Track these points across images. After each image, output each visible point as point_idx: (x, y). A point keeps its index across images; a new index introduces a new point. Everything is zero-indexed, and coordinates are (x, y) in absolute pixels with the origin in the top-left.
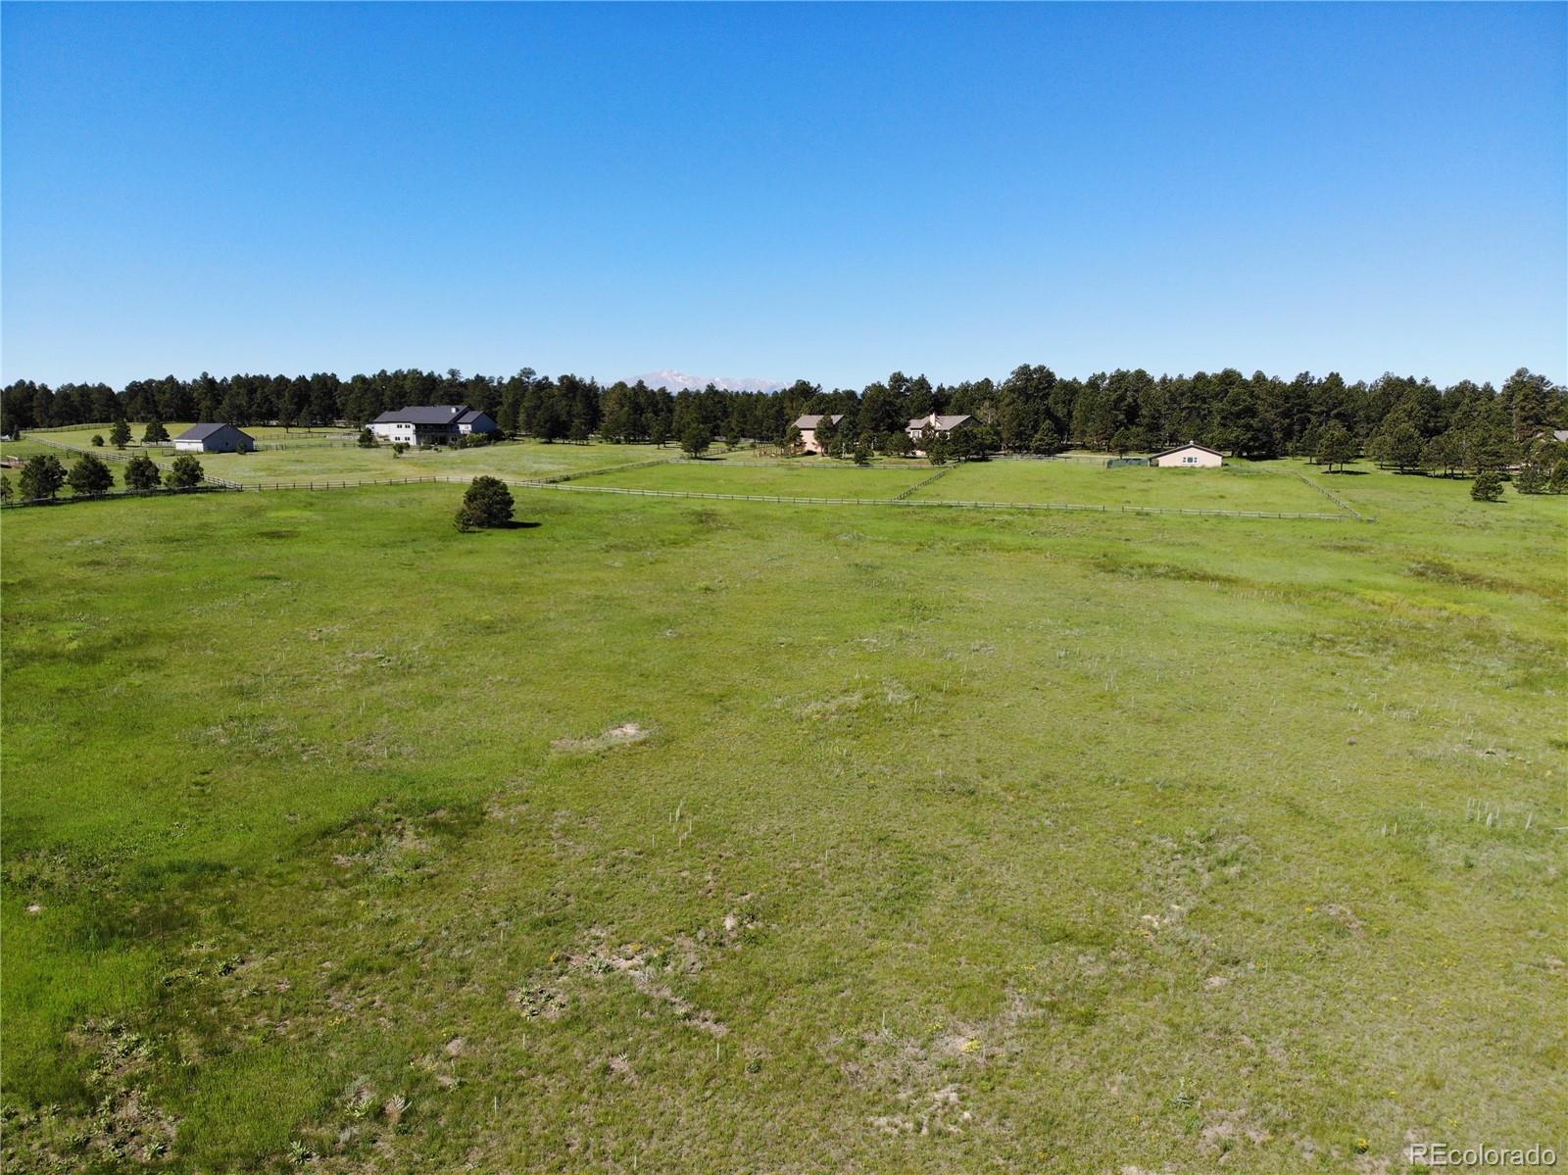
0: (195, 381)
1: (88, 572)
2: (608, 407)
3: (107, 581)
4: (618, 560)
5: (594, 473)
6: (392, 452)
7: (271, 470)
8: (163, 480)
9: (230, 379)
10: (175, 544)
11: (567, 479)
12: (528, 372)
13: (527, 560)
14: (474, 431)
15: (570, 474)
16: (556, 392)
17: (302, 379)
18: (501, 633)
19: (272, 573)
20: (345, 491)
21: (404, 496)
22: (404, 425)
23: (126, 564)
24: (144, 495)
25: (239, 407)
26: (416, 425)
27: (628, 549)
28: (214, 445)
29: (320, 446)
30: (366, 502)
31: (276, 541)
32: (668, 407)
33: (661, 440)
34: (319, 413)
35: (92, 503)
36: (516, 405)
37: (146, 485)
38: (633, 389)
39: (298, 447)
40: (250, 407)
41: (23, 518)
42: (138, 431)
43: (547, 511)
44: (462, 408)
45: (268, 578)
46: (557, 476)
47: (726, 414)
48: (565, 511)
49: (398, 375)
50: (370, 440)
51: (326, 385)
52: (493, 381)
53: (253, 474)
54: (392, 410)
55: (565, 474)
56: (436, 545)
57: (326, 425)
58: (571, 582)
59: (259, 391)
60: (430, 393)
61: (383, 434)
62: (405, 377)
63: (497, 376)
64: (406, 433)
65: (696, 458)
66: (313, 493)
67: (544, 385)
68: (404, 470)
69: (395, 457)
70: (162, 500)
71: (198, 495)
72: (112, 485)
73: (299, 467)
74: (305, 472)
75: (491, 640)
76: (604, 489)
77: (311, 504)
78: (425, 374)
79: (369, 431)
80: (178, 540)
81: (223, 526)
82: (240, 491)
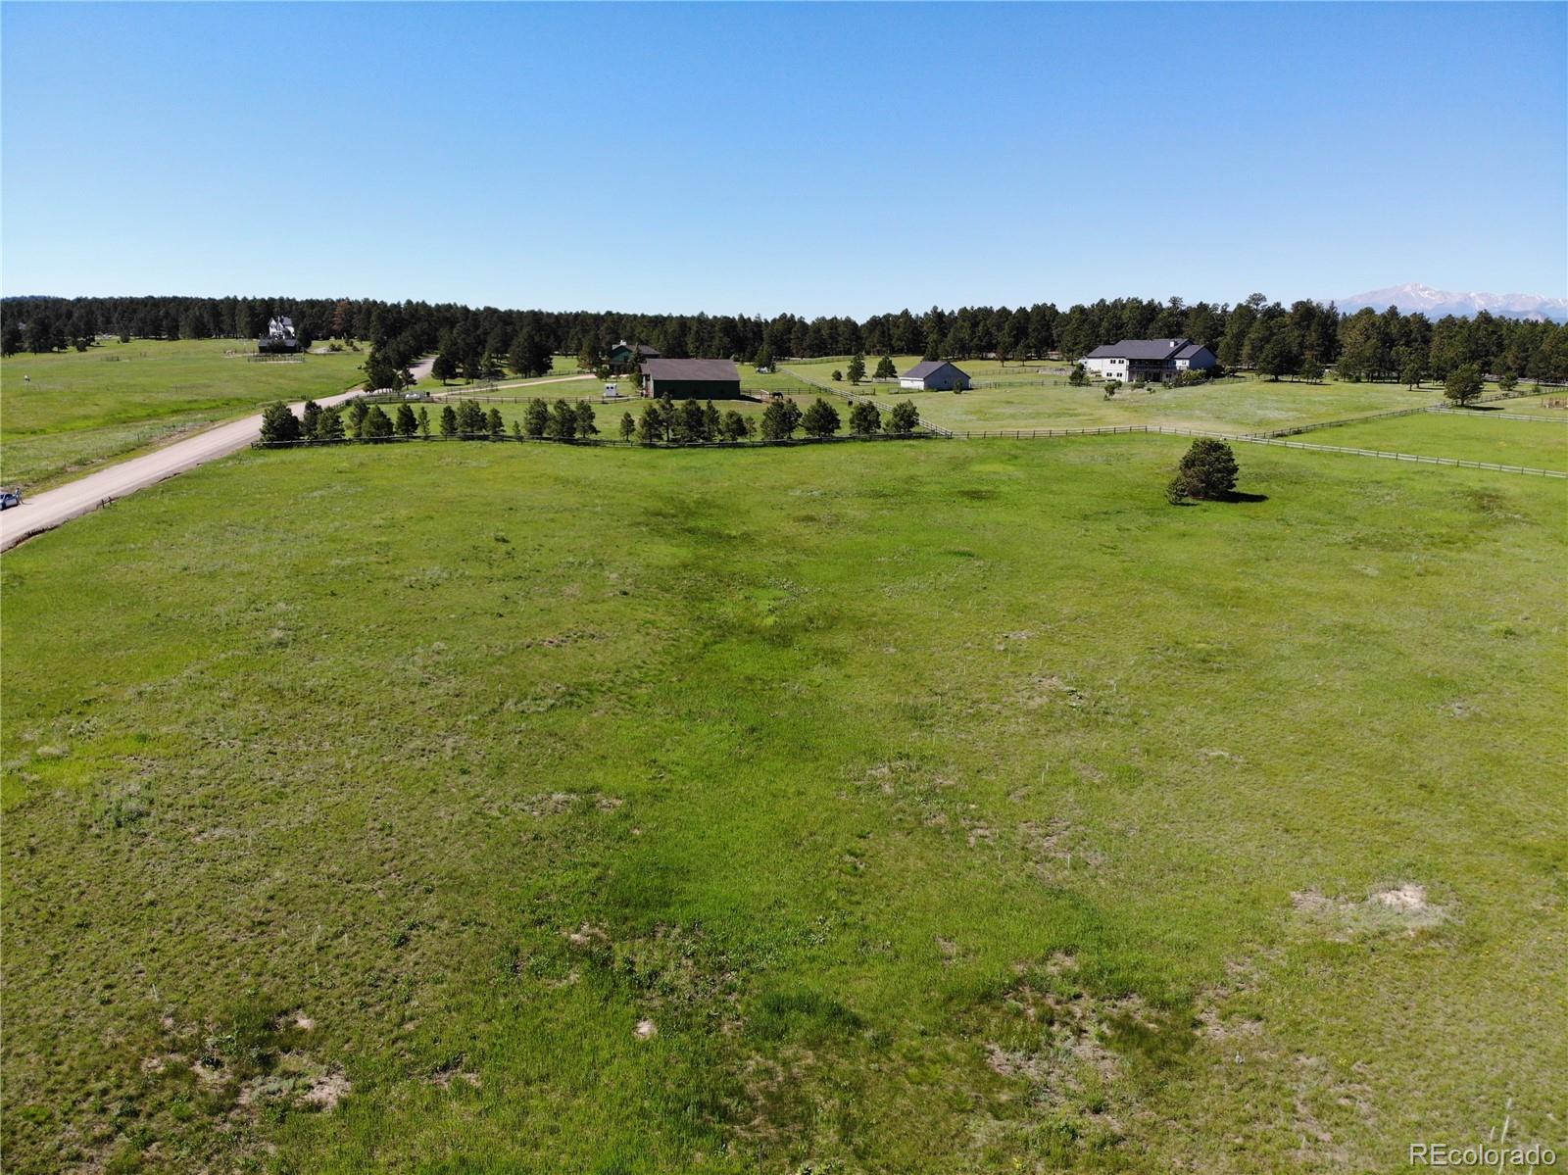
0: (926, 314)
1: (801, 528)
2: (1349, 339)
3: (815, 541)
4: (1372, 564)
5: (1331, 425)
6: (1103, 392)
7: (982, 413)
8: (883, 425)
9: (956, 312)
10: (882, 500)
11: (1298, 432)
12: (1257, 298)
13: (1251, 553)
14: (1192, 367)
15: (1301, 425)
16: (1288, 321)
17: (1022, 310)
18: (1219, 671)
19: (967, 549)
20: (1050, 442)
21: (1113, 451)
22: (1117, 360)
23: (835, 521)
24: (864, 440)
25: (961, 340)
26: (1132, 361)
27: (1384, 548)
28: (935, 384)
29: (1032, 384)
30: (1072, 456)
31: (977, 504)
32: (1424, 337)
33: (1414, 379)
34: (1035, 346)
35: (820, 446)
36: (1240, 336)
37: (867, 430)
38: (1383, 316)
39: (1011, 385)
40: (972, 340)
41: (762, 459)
42: (871, 364)
43: (1275, 477)
44: (1181, 342)
45: (963, 554)
46: (1285, 428)
47: (1501, 347)
48: (1297, 479)
49: (1118, 305)
50: (1082, 376)
51: (1045, 315)
52: (1216, 309)
53: (964, 417)
54: (1107, 343)
55: (1297, 425)
56: (1144, 520)
57: (1040, 358)
58: (1309, 595)
59: (982, 324)
60: (1148, 324)
61: (1095, 369)
62: (1124, 306)
63: (1222, 303)
64: (1119, 370)
65: (1462, 406)
66: (1018, 443)
67: (1275, 312)
68: (1114, 417)
69: (1106, 399)
70: (880, 445)
71: (911, 442)
72: (839, 428)
73: (1010, 410)
74: (1013, 416)
75: (1208, 681)
76: (1345, 450)
77: (1016, 458)
78: (1145, 303)
79: (1082, 367)
80: (885, 496)
81: (928, 479)
82: (949, 438)
